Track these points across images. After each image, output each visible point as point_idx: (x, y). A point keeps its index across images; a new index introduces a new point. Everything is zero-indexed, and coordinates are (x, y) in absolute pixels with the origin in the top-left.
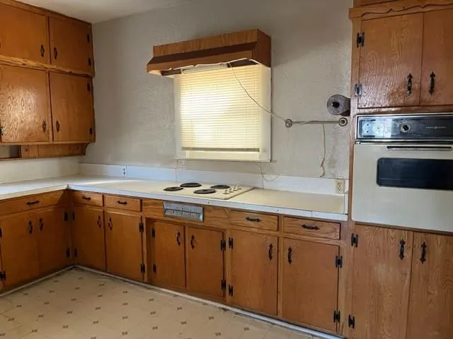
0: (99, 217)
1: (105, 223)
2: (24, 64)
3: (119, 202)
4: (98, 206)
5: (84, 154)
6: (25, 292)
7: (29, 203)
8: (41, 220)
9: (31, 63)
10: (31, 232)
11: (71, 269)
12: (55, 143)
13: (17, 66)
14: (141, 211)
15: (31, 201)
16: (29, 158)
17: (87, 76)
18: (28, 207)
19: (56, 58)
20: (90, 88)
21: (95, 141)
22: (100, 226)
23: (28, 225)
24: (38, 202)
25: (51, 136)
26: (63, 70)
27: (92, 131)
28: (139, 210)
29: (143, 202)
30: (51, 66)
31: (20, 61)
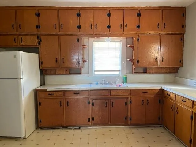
0: (173, 106)
1: (175, 109)
2: (149, 33)
3: (182, 100)
4: (173, 100)
5: (177, 73)
6: (138, 129)
7: (143, 92)
8: (148, 100)
9: (153, 32)
10: (143, 104)
11: (161, 127)
12: (161, 67)
13: (147, 35)
14: (193, 108)
15: (145, 92)
16: (150, 73)
17: (181, 34)
18: (143, 94)
19: (164, 28)
20: (182, 39)
21: (182, 66)
22: (173, 110)
23: (142, 101)
24: (147, 92)
25: (159, 63)
26: (168, 33)
27: (181, 61)
28: (192, 107)
29: (194, 103)
30: (162, 32)
31: (148, 32)
